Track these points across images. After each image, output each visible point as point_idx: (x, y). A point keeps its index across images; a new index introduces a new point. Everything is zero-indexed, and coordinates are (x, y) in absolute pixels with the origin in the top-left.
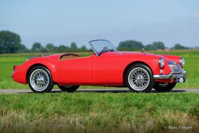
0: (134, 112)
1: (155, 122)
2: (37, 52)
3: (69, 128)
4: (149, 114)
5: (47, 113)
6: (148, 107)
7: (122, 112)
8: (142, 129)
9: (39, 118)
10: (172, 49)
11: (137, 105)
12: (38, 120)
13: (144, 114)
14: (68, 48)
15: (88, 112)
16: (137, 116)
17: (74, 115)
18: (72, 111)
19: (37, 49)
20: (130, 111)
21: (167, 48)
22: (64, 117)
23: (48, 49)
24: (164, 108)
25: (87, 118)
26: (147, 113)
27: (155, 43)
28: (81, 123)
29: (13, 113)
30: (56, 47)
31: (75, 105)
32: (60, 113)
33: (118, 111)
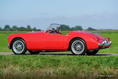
0: (86, 67)
1: (99, 73)
2: (7, 30)
3: (47, 76)
4: (95, 69)
5: (33, 67)
6: (95, 64)
7: (78, 67)
8: (91, 77)
9: (28, 70)
10: (86, 30)
11: (87, 63)
12: (28, 71)
13: (92, 68)
14: (25, 28)
15: (57, 67)
16: (88, 70)
17: (49, 68)
18: (48, 66)
19: (7, 29)
20: (83, 66)
21: (83, 29)
22: (43, 70)
23: (13, 29)
24: (104, 65)
25: (58, 70)
26: (94, 68)
27: (76, 27)
28: (54, 73)
29: (11, 66)
30: (18, 28)
31: (49, 62)
32: (41, 67)
33: (76, 66)
